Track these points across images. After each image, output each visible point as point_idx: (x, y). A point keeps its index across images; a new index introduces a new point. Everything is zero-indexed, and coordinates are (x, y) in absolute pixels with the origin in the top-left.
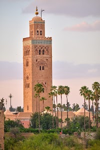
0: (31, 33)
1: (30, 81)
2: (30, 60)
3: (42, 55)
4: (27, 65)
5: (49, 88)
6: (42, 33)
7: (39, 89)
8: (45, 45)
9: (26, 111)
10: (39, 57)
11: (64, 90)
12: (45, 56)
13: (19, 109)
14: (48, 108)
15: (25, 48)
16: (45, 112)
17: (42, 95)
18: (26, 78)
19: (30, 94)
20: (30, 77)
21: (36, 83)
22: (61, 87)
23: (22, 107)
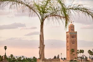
0: (69, 30)
1: (69, 48)
2: (69, 40)
3: (73, 38)
4: (68, 42)
5: (76, 51)
6: (73, 30)
7: (73, 51)
8: (75, 35)
9: (67, 59)
10: (72, 39)
11: (82, 51)
12: (74, 38)
13: (65, 59)
14: (76, 58)
15: (67, 35)
16: (75, 60)
17: (73, 53)
18: (67, 47)
19: (69, 53)
20: (69, 46)
21: (71, 49)
22: (80, 50)
23: (66, 58)
